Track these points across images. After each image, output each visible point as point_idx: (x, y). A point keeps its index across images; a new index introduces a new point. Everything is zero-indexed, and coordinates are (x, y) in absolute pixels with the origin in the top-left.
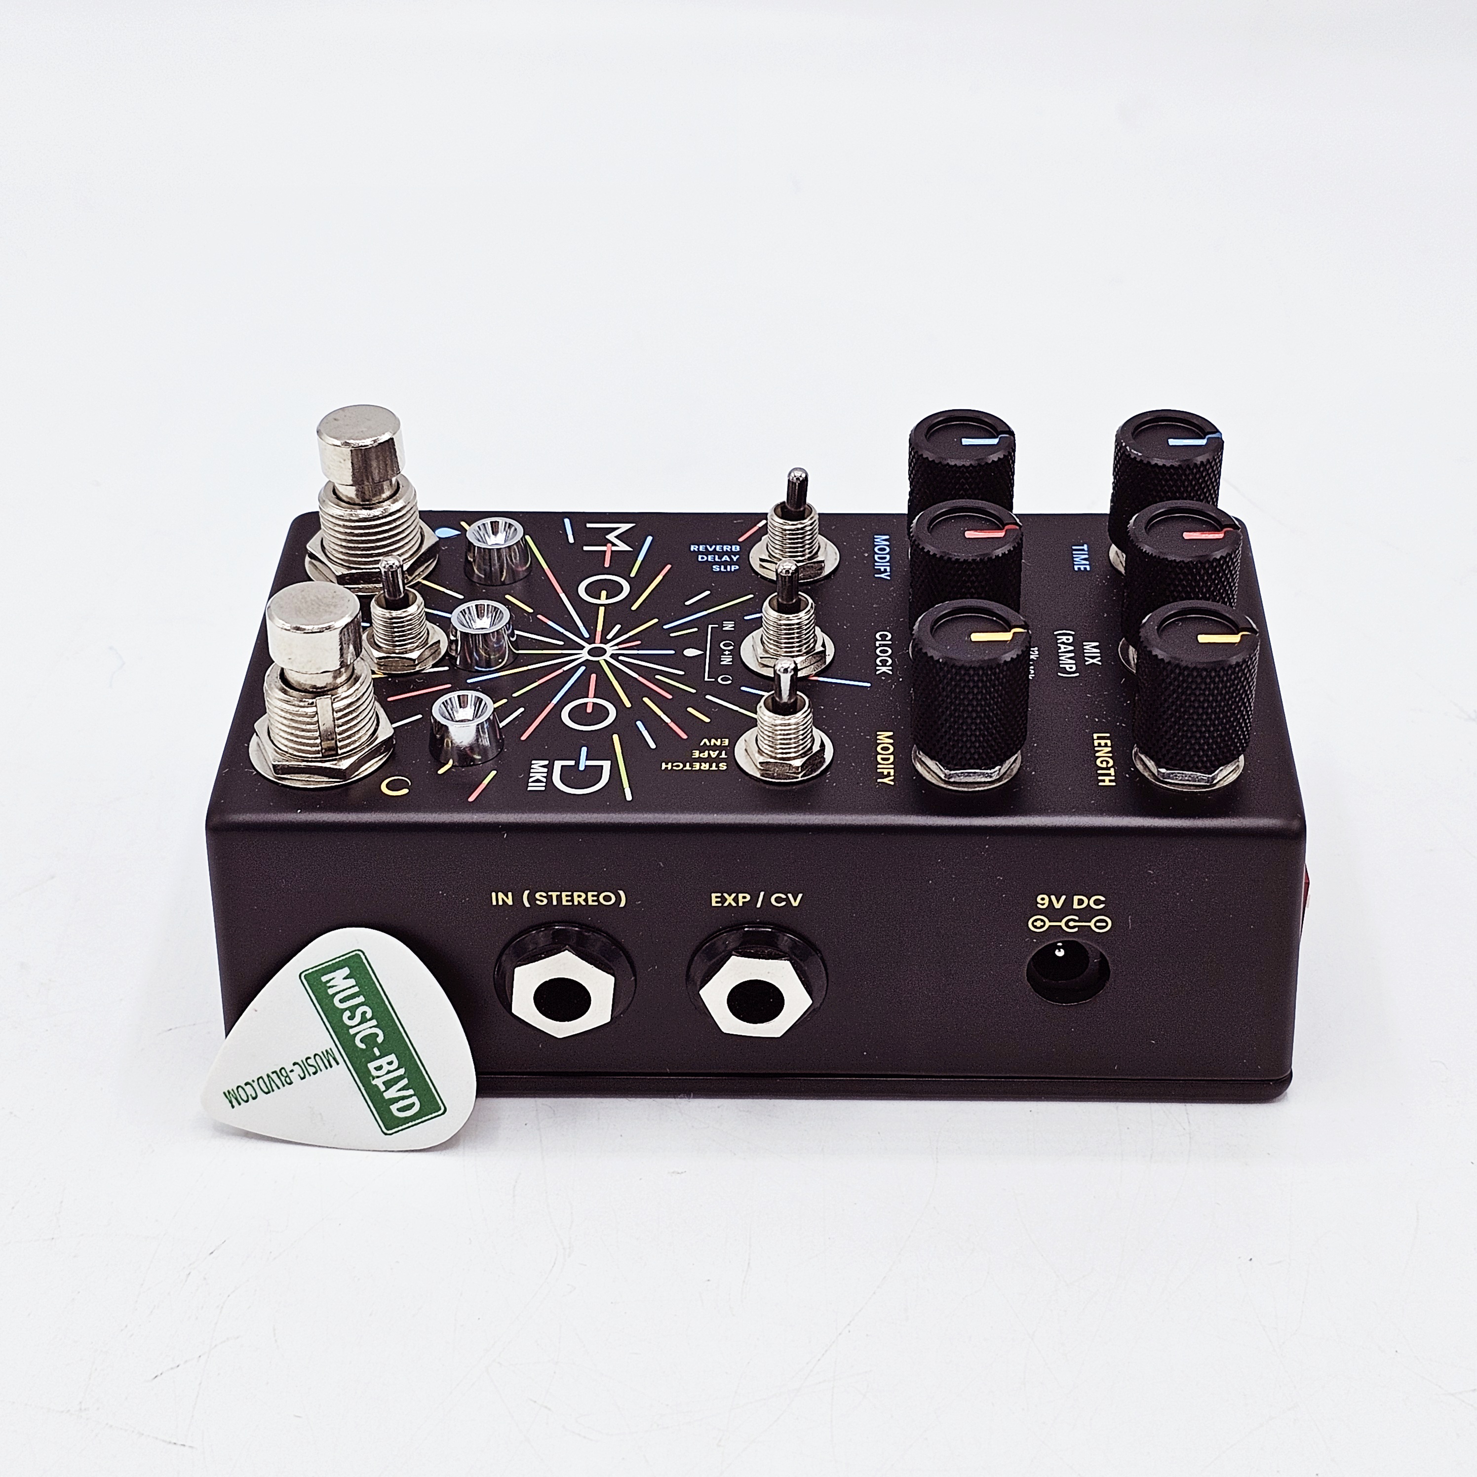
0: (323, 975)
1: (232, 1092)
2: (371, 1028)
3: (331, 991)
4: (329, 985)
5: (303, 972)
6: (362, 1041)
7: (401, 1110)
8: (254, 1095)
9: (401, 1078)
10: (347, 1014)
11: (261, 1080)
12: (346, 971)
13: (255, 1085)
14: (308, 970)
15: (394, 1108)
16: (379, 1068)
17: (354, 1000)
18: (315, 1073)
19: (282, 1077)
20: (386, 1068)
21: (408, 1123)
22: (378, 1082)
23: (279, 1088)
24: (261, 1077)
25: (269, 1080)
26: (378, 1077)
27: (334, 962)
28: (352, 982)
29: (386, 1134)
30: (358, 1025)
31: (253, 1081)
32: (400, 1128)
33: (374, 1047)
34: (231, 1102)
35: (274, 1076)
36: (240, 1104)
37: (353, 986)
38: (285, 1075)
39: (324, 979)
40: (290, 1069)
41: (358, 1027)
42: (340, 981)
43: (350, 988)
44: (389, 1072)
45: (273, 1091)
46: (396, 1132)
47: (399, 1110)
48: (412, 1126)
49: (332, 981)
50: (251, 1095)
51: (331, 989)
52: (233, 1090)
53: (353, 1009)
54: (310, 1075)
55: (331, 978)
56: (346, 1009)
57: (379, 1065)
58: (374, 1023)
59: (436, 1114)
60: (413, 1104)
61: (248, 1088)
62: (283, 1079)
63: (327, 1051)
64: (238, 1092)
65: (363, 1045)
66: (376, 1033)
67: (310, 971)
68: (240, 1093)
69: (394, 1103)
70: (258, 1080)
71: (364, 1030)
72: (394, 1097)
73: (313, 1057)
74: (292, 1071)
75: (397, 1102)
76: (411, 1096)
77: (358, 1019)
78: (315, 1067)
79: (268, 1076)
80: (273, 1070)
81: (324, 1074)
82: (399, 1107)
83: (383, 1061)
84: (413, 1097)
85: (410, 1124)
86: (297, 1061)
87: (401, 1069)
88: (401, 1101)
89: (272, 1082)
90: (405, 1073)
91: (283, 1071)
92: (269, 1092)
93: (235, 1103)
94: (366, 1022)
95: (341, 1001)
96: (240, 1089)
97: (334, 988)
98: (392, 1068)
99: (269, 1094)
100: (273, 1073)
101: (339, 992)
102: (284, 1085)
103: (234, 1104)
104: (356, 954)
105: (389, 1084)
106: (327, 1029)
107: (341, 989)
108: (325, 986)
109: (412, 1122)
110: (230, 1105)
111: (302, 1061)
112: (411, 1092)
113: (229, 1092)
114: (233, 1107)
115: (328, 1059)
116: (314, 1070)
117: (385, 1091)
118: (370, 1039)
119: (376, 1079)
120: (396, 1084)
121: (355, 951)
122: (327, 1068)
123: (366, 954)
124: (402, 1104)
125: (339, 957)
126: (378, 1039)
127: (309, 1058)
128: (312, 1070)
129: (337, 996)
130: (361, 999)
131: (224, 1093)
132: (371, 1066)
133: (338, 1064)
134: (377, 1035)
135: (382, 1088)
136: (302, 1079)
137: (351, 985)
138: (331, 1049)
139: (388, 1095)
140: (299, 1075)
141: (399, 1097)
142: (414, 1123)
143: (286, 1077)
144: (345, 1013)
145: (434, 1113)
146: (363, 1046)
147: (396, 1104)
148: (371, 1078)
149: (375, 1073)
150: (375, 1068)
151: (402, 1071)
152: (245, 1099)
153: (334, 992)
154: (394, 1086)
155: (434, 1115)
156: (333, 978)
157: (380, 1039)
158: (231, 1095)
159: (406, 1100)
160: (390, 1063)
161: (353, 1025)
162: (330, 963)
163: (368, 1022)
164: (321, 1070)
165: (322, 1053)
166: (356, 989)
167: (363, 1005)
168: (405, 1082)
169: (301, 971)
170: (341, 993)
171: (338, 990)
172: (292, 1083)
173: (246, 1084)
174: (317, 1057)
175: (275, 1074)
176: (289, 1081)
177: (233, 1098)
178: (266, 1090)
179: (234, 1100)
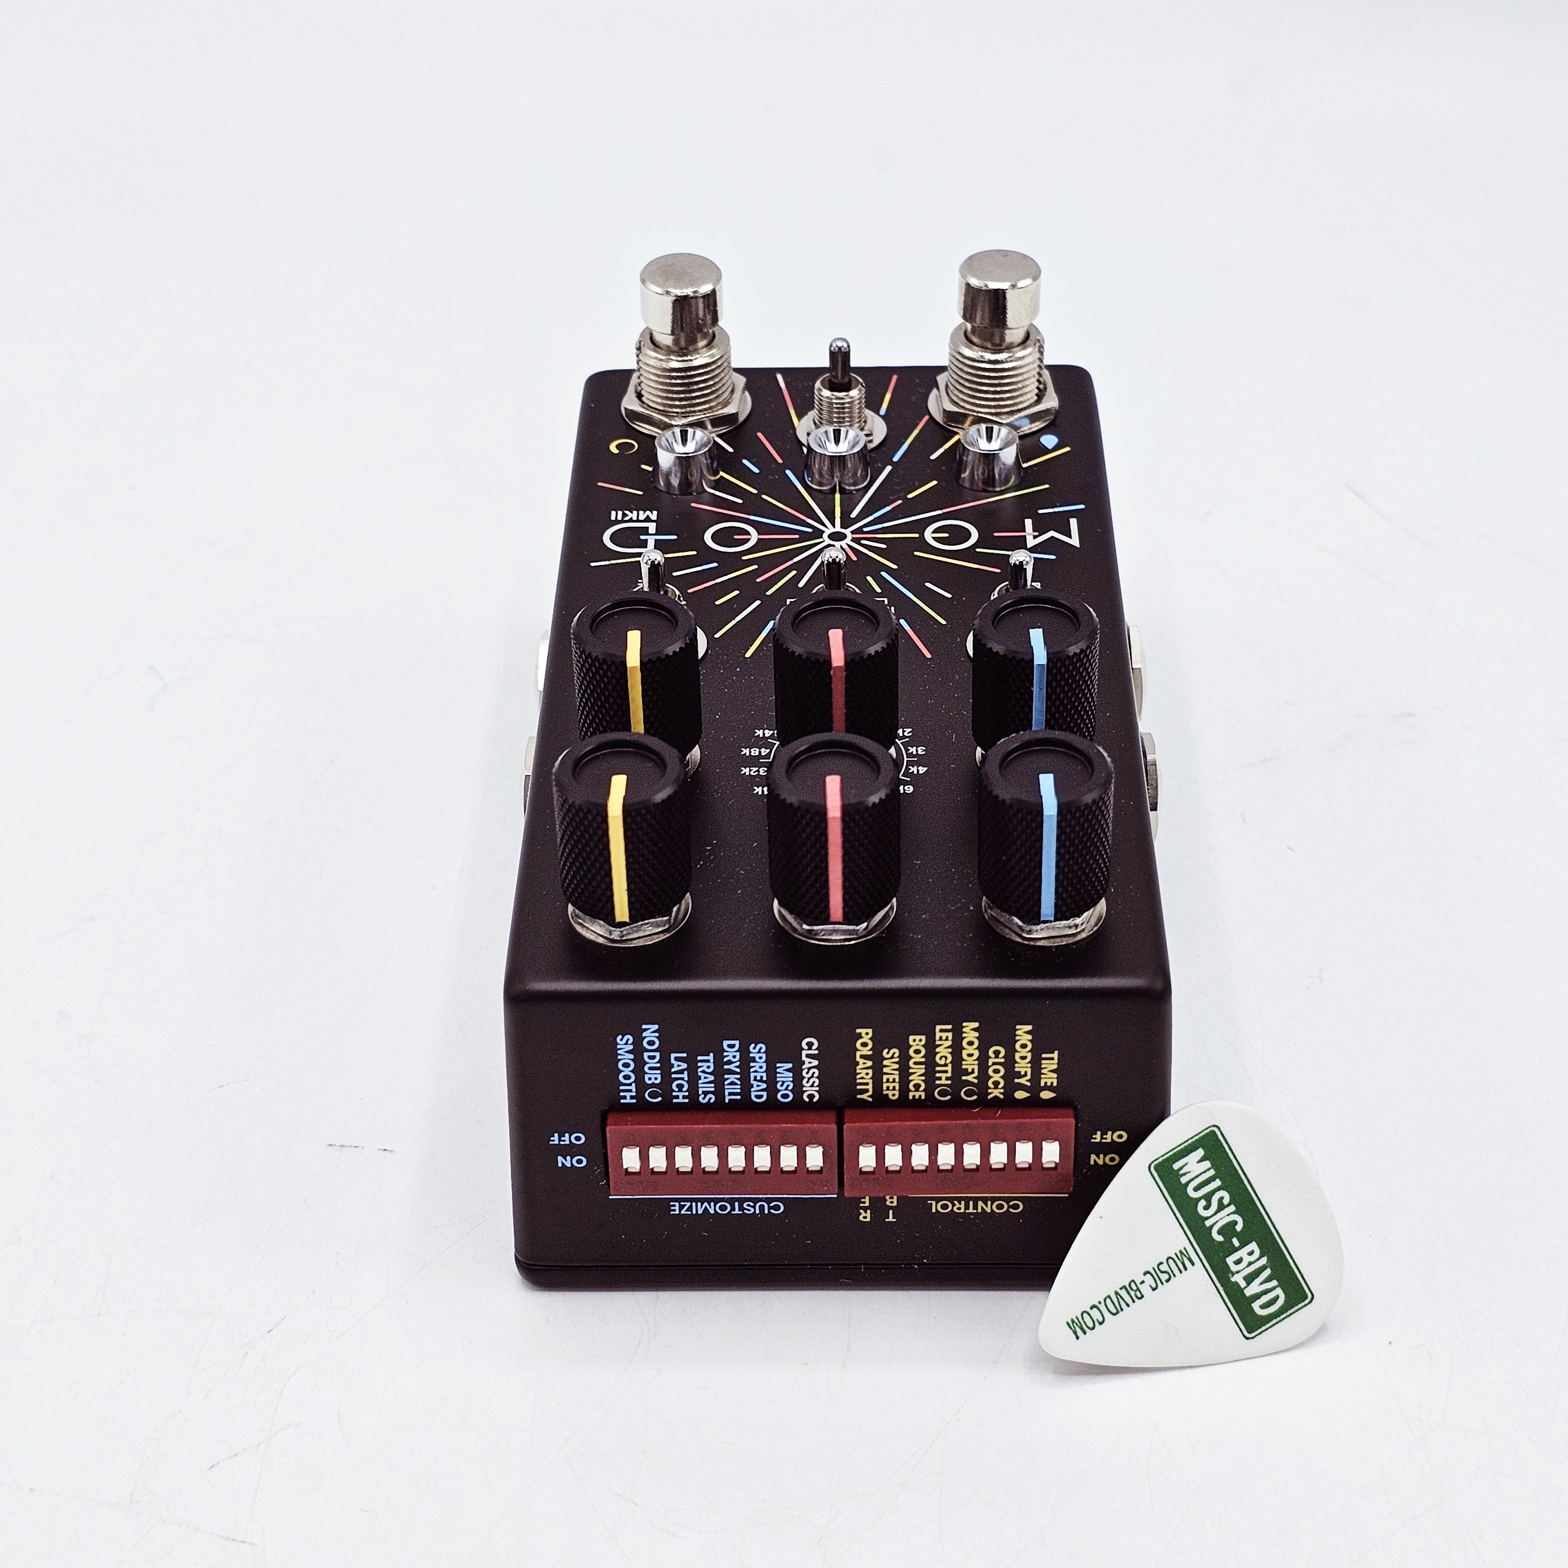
1: (1076, 1321)
2: (1228, 1215)
3: (1184, 1180)
4: (1181, 1172)
5: (1153, 1162)
6: (1219, 1233)
7: (1263, 1307)
8: (1101, 1320)
9: (1263, 1268)
10: (1203, 1203)
11: (1108, 1300)
12: (1200, 1153)
13: (1102, 1307)
14: (1158, 1159)
15: (1256, 1306)
16: (1238, 1262)
17: (1209, 1185)
18: (1168, 1281)
19: (1133, 1291)
20: (1247, 1259)
21: (1272, 1320)
22: (1239, 1279)
23: (1128, 1305)
24: (1109, 1297)
25: (1117, 1298)
26: (1238, 1272)
27: (1186, 1144)
28: (1207, 1164)
31: (1100, 1303)
32: (1264, 1328)
33: (1233, 1238)
34: (1075, 1333)
35: (1123, 1293)
36: (1085, 1333)
37: (1208, 1170)
39: (1176, 1166)
40: (1141, 1281)
41: (1214, 1217)
43: (1205, 1172)
44: (1250, 1264)
45: (1122, 1310)
46: (1259, 1334)
48: (1277, 1323)
49: (1184, 1168)
50: (1097, 1320)
51: (1183, 1177)
52: (1077, 1318)
53: (1208, 1197)
54: (1162, 1284)
55: (1184, 1163)
56: (1200, 1199)
57: (1239, 1257)
58: (1232, 1208)
59: (1303, 1304)
60: (1277, 1298)
61: (1095, 1314)
62: (1132, 1293)
63: (1181, 1252)
64: (1083, 1318)
65: (1221, 1236)
66: (1234, 1221)
67: (1160, 1160)
68: (1085, 1320)
70: (1105, 1300)
71: (1221, 1219)
72: (1256, 1292)
73: (1165, 1262)
74: (1143, 1282)
75: (1259, 1298)
76: (1274, 1288)
78: (1168, 1273)
79: (1117, 1293)
80: (1121, 1286)
81: (1177, 1280)
83: (1243, 1253)
84: (1277, 1289)
85: (1275, 1321)
86: (1148, 1270)
87: (1263, 1258)
88: (1264, 1296)
89: (1120, 1300)
91: (1133, 1285)
92: (1118, 1312)
93: (1079, 1332)
94: (1223, 1209)
95: (1196, 1189)
96: (1085, 1315)
99: (1117, 1315)
100: (1121, 1289)
101: (1193, 1179)
102: (1134, 1302)
103: (1078, 1334)
105: (1249, 1279)
106: (1181, 1225)
107: (1195, 1175)
108: (1177, 1174)
109: (1276, 1318)
110: (1074, 1336)
111: (1154, 1269)
112: (1274, 1283)
113: (1073, 1322)
114: (1078, 1338)
115: (1182, 1261)
116: (1167, 1276)
117: (1246, 1287)
119: (1236, 1275)
120: (1258, 1276)
121: (1210, 1127)
122: (1181, 1272)
123: (1222, 1129)
124: (1265, 1299)
125: (1192, 1138)
126: (1236, 1227)
127: (1161, 1263)
128: (1164, 1277)
129: (1190, 1185)
130: (1218, 1183)
131: (1068, 1324)
132: (1230, 1260)
133: (1193, 1264)
134: (1235, 1223)
135: (1243, 1284)
136: (1154, 1290)
138: (1185, 1249)
139: (1249, 1292)
140: (1151, 1286)
142: (1278, 1319)
143: (1136, 1291)
144: (1199, 1203)
145: (1300, 1303)
146: (1220, 1238)
147: (1258, 1301)
148: (1230, 1275)
149: (1234, 1268)
151: (1264, 1260)
152: (1091, 1325)
154: (1256, 1280)
155: (1300, 1306)
156: (1186, 1164)
157: (1239, 1227)
158: (1075, 1324)
160: (1251, 1253)
161: (1209, 1215)
163: (1226, 1209)
164: (1175, 1276)
165: (1176, 1254)
166: (1212, 1172)
168: (1268, 1272)
169: (1150, 1162)
170: (1196, 1180)
171: (1192, 1177)
172: (1143, 1296)
173: (1091, 1308)
174: (1171, 1261)
175: (1124, 1290)
176: (1139, 1295)
177: (1078, 1327)
178: (1114, 1311)
179: (1078, 1330)
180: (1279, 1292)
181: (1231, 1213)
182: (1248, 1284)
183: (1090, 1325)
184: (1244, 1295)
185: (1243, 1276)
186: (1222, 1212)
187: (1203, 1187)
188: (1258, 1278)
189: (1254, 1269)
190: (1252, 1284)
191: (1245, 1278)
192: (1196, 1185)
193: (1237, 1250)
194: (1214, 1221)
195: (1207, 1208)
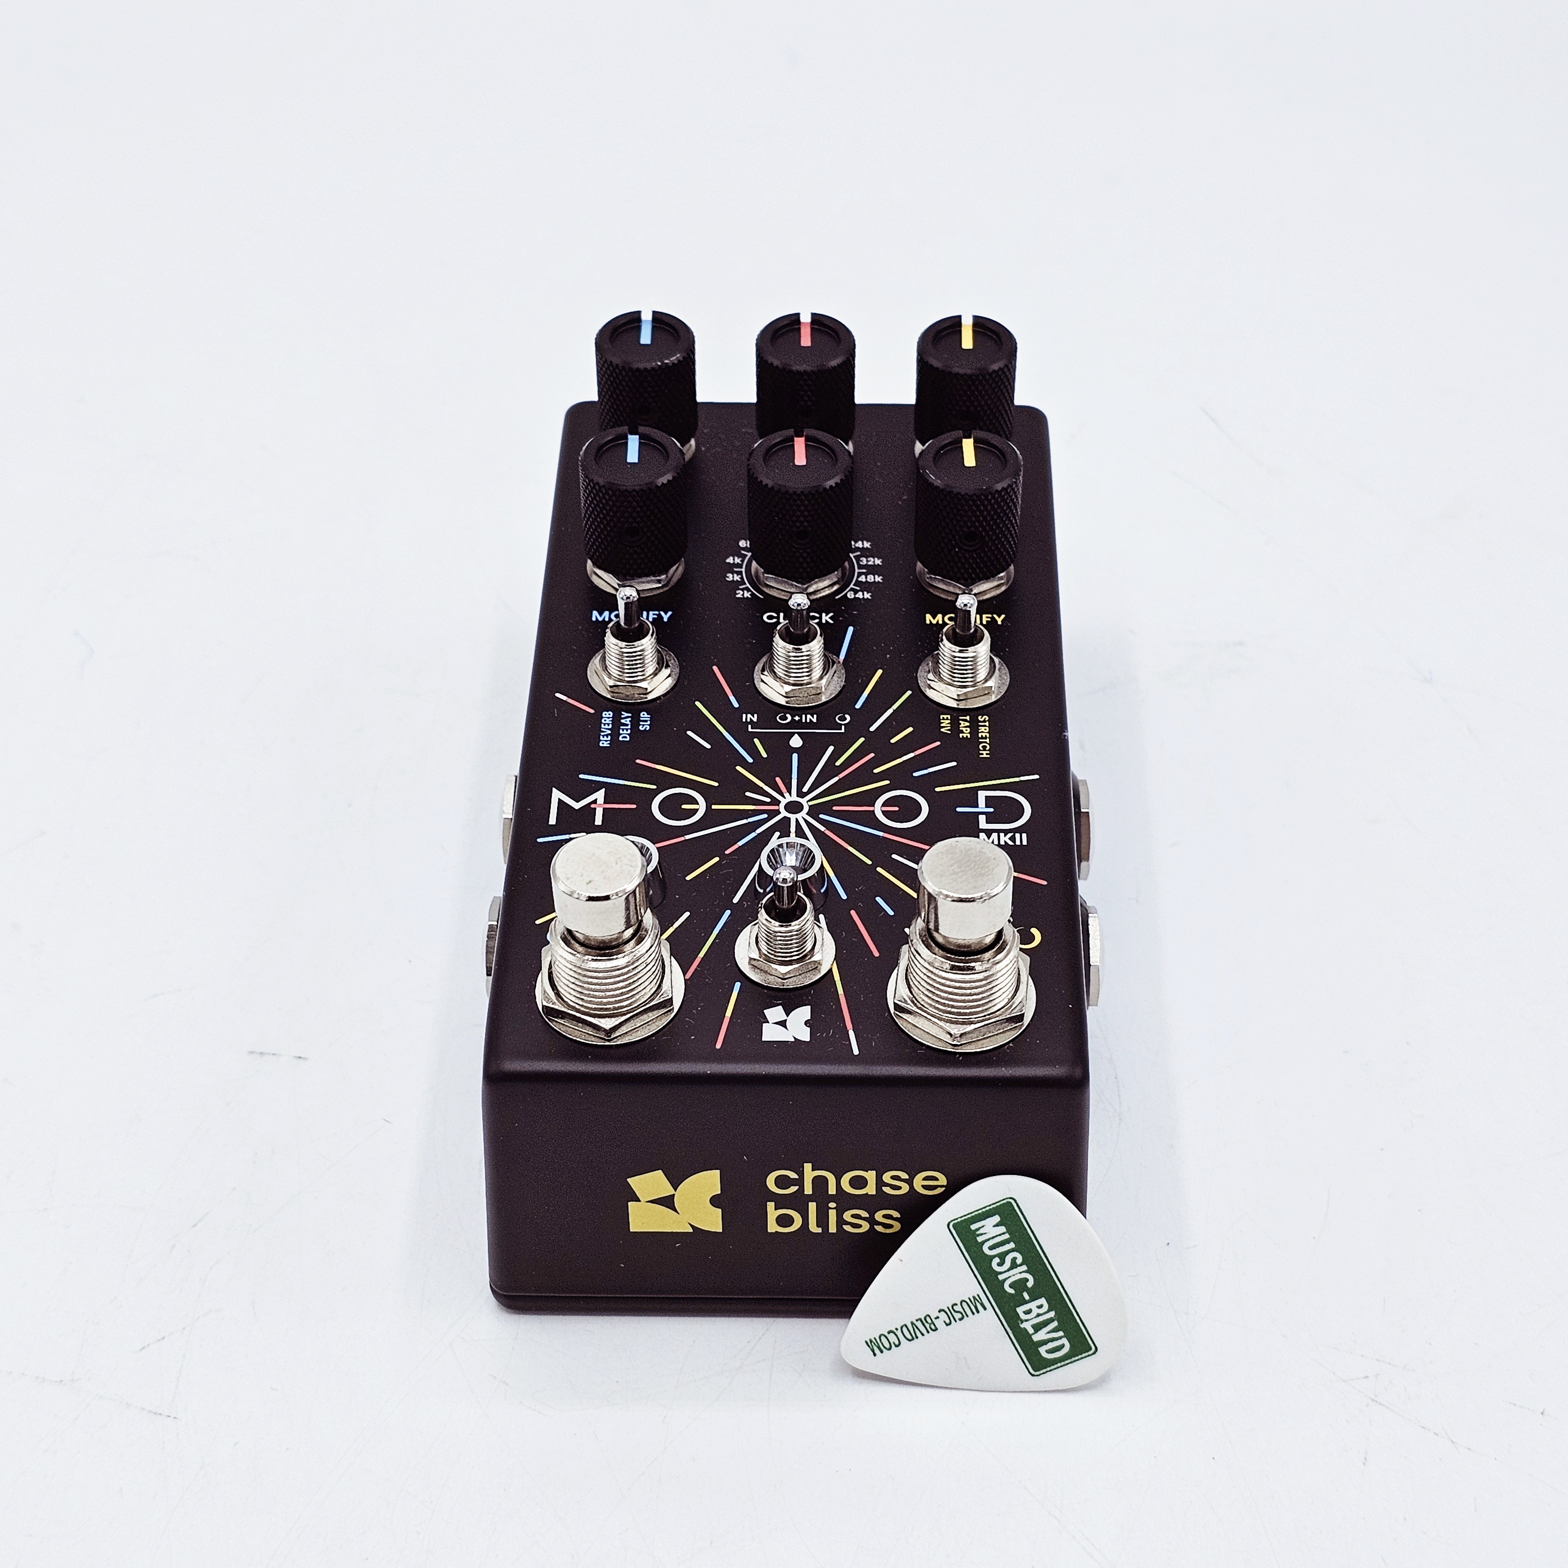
0: (972, 1224)
1: (874, 1341)
2: (1020, 1273)
3: (980, 1239)
4: (978, 1233)
5: (952, 1221)
6: (1011, 1286)
7: (1049, 1351)
8: (897, 1343)
9: (1050, 1321)
10: (997, 1260)
11: (904, 1328)
12: (997, 1219)
13: (899, 1333)
14: (957, 1219)
15: (1042, 1350)
16: (1028, 1312)
17: (1004, 1246)
18: (960, 1319)
19: (927, 1324)
20: (1036, 1311)
21: (1056, 1364)
22: (1028, 1326)
23: (923, 1335)
24: (905, 1325)
25: (913, 1327)
26: (1026, 1321)
27: (984, 1210)
28: (1002, 1229)
29: (1033, 1375)
30: (1008, 1270)
31: (897, 1329)
33: (1023, 1292)
34: (873, 1351)
35: (919, 1324)
36: (882, 1352)
37: (1003, 1234)
38: (929, 1321)
39: (974, 1227)
40: (935, 1316)
42: (990, 1229)
43: (1000, 1235)
44: (1038, 1315)
45: (917, 1337)
46: (1043, 1373)
47: (1048, 1352)
48: (1062, 1366)
49: (981, 1229)
50: (894, 1343)
51: (980, 1237)
52: (875, 1339)
53: (1002, 1256)
54: (956, 1321)
55: (981, 1226)
56: (994, 1256)
57: (1028, 1309)
58: (1024, 1268)
59: (1087, 1354)
60: (1063, 1346)
61: (892, 1338)
62: (928, 1326)
63: (974, 1297)
64: (880, 1340)
65: (1012, 1289)
66: (1026, 1278)
67: (959, 1220)
68: (882, 1341)
69: (1043, 1345)
70: (902, 1328)
71: (1014, 1275)
72: (1043, 1339)
73: (959, 1304)
74: (937, 1318)
76: (1060, 1338)
77: (1008, 1264)
78: (961, 1313)
79: (912, 1323)
80: (917, 1318)
81: (971, 1320)
82: (1047, 1349)
83: (1033, 1305)
84: (1063, 1339)
85: (1059, 1365)
86: (943, 1308)
88: (1050, 1343)
89: (916, 1329)
90: (1054, 1316)
91: (928, 1319)
92: (913, 1339)
93: (877, 1351)
94: (1016, 1268)
95: (991, 1248)
97: (984, 1235)
98: (1041, 1311)
99: (912, 1342)
100: (917, 1320)
101: (989, 1240)
102: (928, 1332)
103: (875, 1352)
104: (1008, 1202)
105: (1037, 1328)
106: (975, 1275)
107: (991, 1236)
108: (974, 1234)
110: (872, 1353)
111: (948, 1308)
112: (1061, 1333)
113: (871, 1341)
114: (875, 1355)
115: (975, 1305)
116: (960, 1316)
117: (1033, 1334)
118: (1020, 1285)
119: (1025, 1323)
121: (1007, 1198)
122: (973, 1314)
123: (1018, 1202)
125: (990, 1206)
126: (1027, 1284)
127: (956, 1304)
128: (958, 1316)
129: (986, 1244)
130: (1012, 1245)
131: (866, 1342)
132: (1020, 1310)
133: (985, 1309)
134: (1027, 1280)
135: (1031, 1331)
136: (947, 1325)
137: (1002, 1232)
138: (978, 1295)
139: (1037, 1337)
140: (945, 1322)
141: (1048, 1339)
142: (1063, 1363)
143: (930, 1324)
144: (994, 1260)
146: (1012, 1291)
148: (1020, 1322)
149: (1023, 1316)
150: (1024, 1312)
151: (1052, 1314)
153: (983, 1239)
155: (1084, 1355)
156: (983, 1226)
157: (1030, 1284)
158: (873, 1344)
159: (1055, 1342)
160: (1040, 1307)
162: (980, 1212)
163: (1018, 1268)
164: (967, 1316)
165: (970, 1299)
166: (1007, 1236)
167: (1013, 1251)
168: (1055, 1324)
169: (950, 1221)
170: (991, 1240)
171: (988, 1238)
172: (937, 1329)
173: (889, 1333)
174: (964, 1304)
175: (919, 1322)
176: (933, 1327)
177: (875, 1346)
178: (910, 1337)
179: (876, 1349)
180: (1065, 1341)
181: (1023, 1272)
182: (1036, 1331)
183: (887, 1346)
184: (1032, 1340)
185: (1032, 1324)
186: (1015, 1269)
187: (998, 1247)
188: (1045, 1328)
189: (1042, 1320)
190: (1039, 1332)
191: (1033, 1326)
192: (991, 1244)
193: (1026, 1302)
194: (1007, 1276)
195: (1000, 1265)
